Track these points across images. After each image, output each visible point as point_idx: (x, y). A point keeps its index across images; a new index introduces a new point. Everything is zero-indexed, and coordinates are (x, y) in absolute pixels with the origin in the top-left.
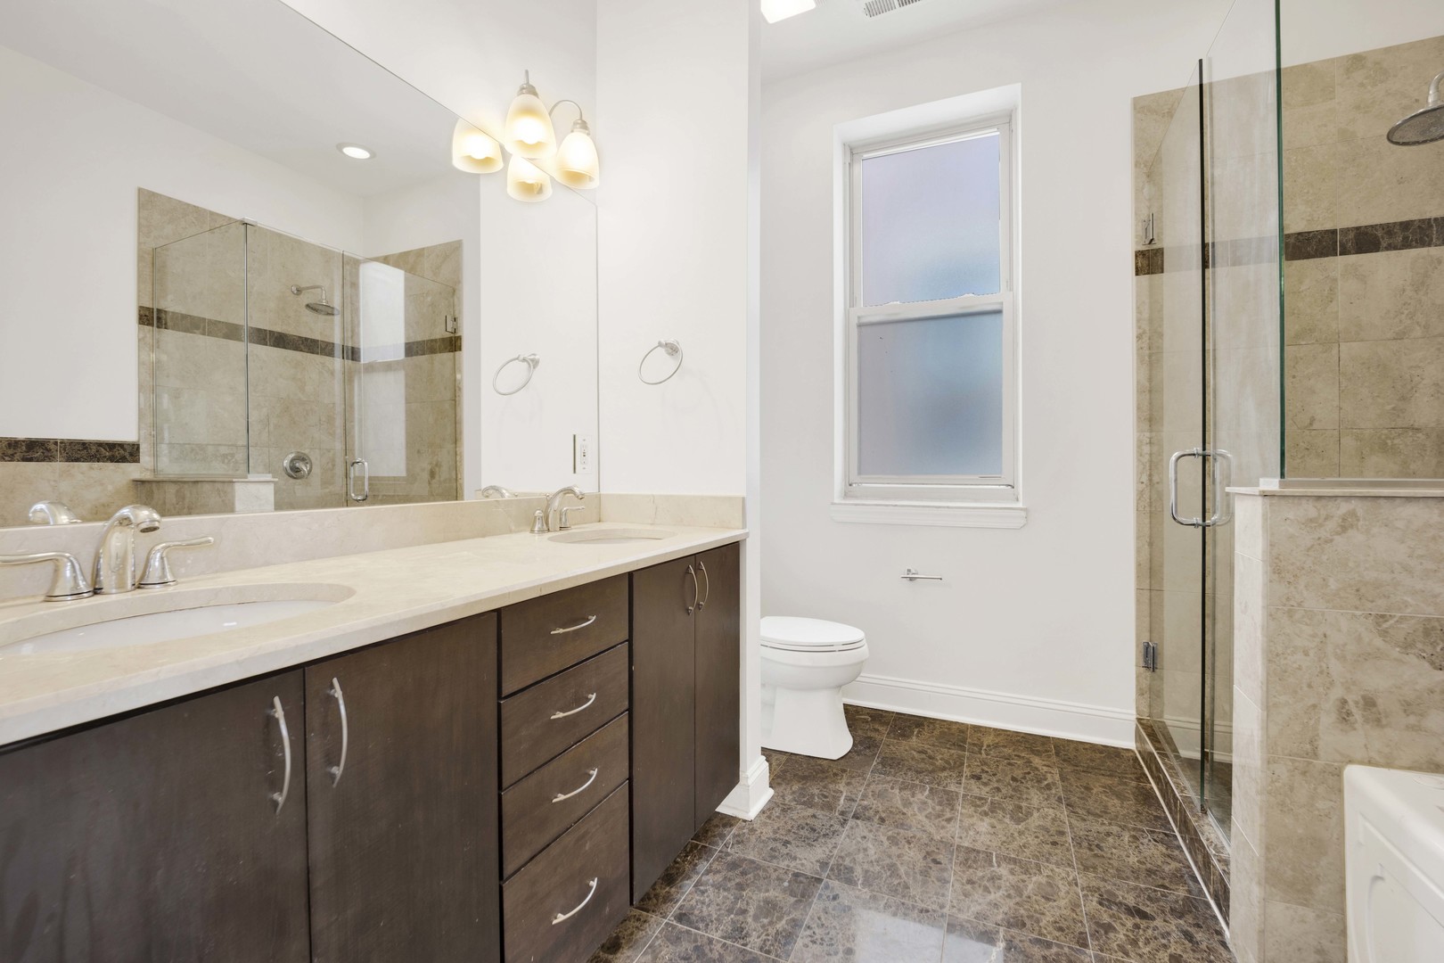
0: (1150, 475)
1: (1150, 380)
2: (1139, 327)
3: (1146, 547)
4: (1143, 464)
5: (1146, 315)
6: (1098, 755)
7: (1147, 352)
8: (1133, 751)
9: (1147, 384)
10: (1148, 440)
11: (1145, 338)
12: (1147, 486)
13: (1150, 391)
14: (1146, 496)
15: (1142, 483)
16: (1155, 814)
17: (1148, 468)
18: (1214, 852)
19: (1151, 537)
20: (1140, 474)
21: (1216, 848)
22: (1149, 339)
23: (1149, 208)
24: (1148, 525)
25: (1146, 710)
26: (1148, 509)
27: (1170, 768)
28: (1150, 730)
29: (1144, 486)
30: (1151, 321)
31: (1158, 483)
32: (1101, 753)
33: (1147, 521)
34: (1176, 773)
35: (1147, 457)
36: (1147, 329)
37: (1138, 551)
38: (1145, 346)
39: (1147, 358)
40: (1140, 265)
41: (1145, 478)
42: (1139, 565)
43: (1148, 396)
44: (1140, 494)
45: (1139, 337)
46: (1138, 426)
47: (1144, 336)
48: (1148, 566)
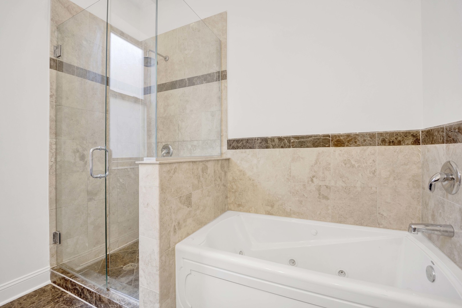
0: (56, 158)
1: (56, 116)
2: (51, 92)
3: (54, 190)
4: (52, 153)
5: (54, 87)
6: (35, 298)
7: (55, 104)
8: (51, 285)
9: (54, 118)
10: (55, 143)
11: (54, 97)
12: (54, 163)
13: (56, 121)
14: (54, 167)
15: (52, 162)
16: (80, 305)
17: (54, 155)
18: (123, 303)
19: (56, 186)
20: (51, 158)
21: (123, 301)
22: (56, 98)
23: (57, 42)
24: (55, 180)
25: (55, 263)
26: (54, 173)
27: (82, 281)
28: (60, 270)
29: (53, 163)
30: (57, 91)
31: (59, 161)
32: (35, 296)
33: (54, 178)
34: (86, 282)
35: (54, 150)
36: (55, 94)
37: (50, 192)
38: (54, 101)
39: (54, 106)
40: (52, 64)
41: (53, 159)
42: (50, 199)
43: (55, 123)
44: (51, 167)
45: (51, 96)
46: (50, 136)
47: (53, 96)
48: (55, 198)
